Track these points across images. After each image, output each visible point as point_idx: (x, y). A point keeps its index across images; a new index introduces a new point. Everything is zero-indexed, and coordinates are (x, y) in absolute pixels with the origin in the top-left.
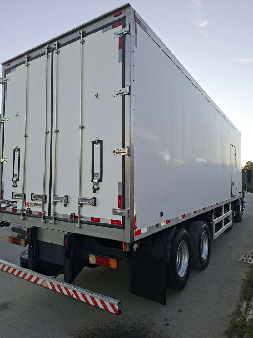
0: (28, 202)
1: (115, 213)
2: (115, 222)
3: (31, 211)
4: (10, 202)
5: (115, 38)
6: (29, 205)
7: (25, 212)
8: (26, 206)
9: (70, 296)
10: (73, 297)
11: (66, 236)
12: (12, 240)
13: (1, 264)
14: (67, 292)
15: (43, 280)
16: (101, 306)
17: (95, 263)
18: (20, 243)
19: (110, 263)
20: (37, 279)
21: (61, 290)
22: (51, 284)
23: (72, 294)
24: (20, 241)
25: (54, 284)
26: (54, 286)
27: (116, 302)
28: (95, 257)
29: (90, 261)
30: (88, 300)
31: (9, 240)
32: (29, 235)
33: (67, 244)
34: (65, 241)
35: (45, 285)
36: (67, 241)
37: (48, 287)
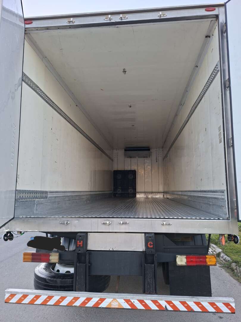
9: (163, 310)
10: (167, 309)
11: (150, 237)
12: (31, 257)
13: (16, 295)
14: (157, 306)
15: (112, 299)
16: (211, 309)
17: (186, 264)
18: (49, 259)
19: (207, 261)
20: (99, 300)
21: (146, 305)
22: (127, 301)
23: (166, 306)
24: (49, 257)
25: (132, 301)
26: (134, 303)
27: (232, 300)
28: (185, 257)
29: (178, 262)
30: (191, 308)
31: (24, 259)
32: (80, 244)
33: (152, 246)
34: (149, 243)
35: (115, 305)
36: (152, 243)
37: (123, 307)
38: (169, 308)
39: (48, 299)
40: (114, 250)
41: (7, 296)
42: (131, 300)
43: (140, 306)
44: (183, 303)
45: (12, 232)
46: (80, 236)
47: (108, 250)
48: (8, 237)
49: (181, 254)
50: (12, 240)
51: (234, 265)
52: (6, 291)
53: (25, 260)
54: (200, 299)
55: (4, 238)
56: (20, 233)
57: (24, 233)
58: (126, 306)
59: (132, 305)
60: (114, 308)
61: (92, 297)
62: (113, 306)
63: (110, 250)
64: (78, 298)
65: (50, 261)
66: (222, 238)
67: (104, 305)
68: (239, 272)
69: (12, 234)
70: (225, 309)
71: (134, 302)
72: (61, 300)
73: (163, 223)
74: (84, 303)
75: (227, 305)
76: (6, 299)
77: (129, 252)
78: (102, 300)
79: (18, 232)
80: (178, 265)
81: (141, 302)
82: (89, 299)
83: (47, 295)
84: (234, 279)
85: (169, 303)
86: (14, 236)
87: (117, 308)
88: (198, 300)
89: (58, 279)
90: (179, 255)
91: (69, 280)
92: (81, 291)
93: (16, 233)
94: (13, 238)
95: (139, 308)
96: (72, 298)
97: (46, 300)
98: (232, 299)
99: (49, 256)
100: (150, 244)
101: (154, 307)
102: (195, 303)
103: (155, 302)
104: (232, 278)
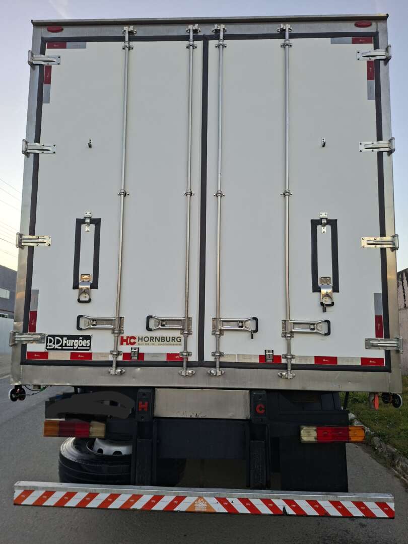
0: (130, 335)
1: (369, 345)
2: (371, 362)
3: (143, 354)
4: (65, 338)
5: (358, 59)
6: (132, 341)
7: (120, 358)
8: (125, 343)
9: (279, 514)
10: (286, 513)
11: (261, 397)
12: (57, 428)
13: (33, 491)
14: (270, 508)
15: (196, 498)
16: (356, 512)
17: (316, 440)
18: (89, 432)
19: (350, 435)
20: (175, 500)
21: (251, 507)
22: (222, 501)
23: (284, 508)
24: (89, 428)
25: (230, 500)
26: (232, 504)
27: (390, 498)
28: (315, 428)
29: (303, 438)
30: (325, 510)
31: (46, 431)
32: (144, 406)
33: (263, 411)
34: (258, 407)
35: (201, 507)
36: (263, 407)
37: (214, 510)
38: (290, 512)
39: (89, 499)
40: (200, 417)
41: (18, 493)
42: (227, 499)
43: (242, 509)
44: (313, 503)
45: (25, 385)
46: (144, 394)
47: (190, 417)
48: (17, 394)
49: (309, 424)
50: (24, 399)
51: (376, 440)
52: (15, 484)
53: (47, 433)
54: (340, 497)
55: (11, 396)
56: (38, 388)
57: (44, 388)
58: (220, 508)
59: (229, 506)
60: (200, 513)
61: (162, 494)
62: (197, 510)
63: (192, 417)
64: (140, 496)
65: (91, 434)
66: (374, 399)
67: (182, 507)
68: (386, 452)
69: (23, 389)
70: (379, 513)
71: (232, 502)
72: (111, 500)
73: (281, 374)
74: (150, 504)
75: (382, 505)
76: (16, 499)
77: (222, 421)
78: (180, 499)
79: (34, 386)
80: (304, 441)
81: (244, 501)
82: (157, 498)
83: (86, 491)
84: (378, 462)
85: (290, 502)
86: (26, 393)
87: (205, 513)
88: (337, 497)
89: (103, 465)
90: (304, 425)
91: (121, 466)
92: (144, 485)
93: (32, 387)
94: (25, 396)
95: (240, 511)
96: (129, 496)
97: (84, 499)
98: (391, 496)
99: (89, 426)
100: (260, 408)
101: (265, 510)
102: (332, 502)
103: (267, 502)
104: (374, 462)
